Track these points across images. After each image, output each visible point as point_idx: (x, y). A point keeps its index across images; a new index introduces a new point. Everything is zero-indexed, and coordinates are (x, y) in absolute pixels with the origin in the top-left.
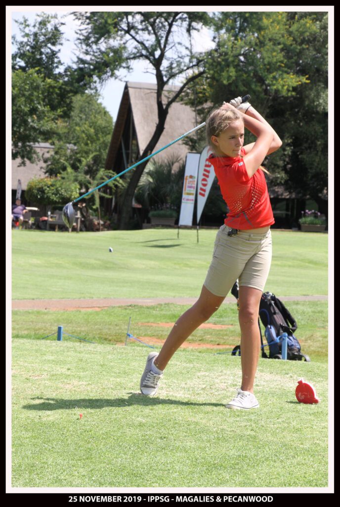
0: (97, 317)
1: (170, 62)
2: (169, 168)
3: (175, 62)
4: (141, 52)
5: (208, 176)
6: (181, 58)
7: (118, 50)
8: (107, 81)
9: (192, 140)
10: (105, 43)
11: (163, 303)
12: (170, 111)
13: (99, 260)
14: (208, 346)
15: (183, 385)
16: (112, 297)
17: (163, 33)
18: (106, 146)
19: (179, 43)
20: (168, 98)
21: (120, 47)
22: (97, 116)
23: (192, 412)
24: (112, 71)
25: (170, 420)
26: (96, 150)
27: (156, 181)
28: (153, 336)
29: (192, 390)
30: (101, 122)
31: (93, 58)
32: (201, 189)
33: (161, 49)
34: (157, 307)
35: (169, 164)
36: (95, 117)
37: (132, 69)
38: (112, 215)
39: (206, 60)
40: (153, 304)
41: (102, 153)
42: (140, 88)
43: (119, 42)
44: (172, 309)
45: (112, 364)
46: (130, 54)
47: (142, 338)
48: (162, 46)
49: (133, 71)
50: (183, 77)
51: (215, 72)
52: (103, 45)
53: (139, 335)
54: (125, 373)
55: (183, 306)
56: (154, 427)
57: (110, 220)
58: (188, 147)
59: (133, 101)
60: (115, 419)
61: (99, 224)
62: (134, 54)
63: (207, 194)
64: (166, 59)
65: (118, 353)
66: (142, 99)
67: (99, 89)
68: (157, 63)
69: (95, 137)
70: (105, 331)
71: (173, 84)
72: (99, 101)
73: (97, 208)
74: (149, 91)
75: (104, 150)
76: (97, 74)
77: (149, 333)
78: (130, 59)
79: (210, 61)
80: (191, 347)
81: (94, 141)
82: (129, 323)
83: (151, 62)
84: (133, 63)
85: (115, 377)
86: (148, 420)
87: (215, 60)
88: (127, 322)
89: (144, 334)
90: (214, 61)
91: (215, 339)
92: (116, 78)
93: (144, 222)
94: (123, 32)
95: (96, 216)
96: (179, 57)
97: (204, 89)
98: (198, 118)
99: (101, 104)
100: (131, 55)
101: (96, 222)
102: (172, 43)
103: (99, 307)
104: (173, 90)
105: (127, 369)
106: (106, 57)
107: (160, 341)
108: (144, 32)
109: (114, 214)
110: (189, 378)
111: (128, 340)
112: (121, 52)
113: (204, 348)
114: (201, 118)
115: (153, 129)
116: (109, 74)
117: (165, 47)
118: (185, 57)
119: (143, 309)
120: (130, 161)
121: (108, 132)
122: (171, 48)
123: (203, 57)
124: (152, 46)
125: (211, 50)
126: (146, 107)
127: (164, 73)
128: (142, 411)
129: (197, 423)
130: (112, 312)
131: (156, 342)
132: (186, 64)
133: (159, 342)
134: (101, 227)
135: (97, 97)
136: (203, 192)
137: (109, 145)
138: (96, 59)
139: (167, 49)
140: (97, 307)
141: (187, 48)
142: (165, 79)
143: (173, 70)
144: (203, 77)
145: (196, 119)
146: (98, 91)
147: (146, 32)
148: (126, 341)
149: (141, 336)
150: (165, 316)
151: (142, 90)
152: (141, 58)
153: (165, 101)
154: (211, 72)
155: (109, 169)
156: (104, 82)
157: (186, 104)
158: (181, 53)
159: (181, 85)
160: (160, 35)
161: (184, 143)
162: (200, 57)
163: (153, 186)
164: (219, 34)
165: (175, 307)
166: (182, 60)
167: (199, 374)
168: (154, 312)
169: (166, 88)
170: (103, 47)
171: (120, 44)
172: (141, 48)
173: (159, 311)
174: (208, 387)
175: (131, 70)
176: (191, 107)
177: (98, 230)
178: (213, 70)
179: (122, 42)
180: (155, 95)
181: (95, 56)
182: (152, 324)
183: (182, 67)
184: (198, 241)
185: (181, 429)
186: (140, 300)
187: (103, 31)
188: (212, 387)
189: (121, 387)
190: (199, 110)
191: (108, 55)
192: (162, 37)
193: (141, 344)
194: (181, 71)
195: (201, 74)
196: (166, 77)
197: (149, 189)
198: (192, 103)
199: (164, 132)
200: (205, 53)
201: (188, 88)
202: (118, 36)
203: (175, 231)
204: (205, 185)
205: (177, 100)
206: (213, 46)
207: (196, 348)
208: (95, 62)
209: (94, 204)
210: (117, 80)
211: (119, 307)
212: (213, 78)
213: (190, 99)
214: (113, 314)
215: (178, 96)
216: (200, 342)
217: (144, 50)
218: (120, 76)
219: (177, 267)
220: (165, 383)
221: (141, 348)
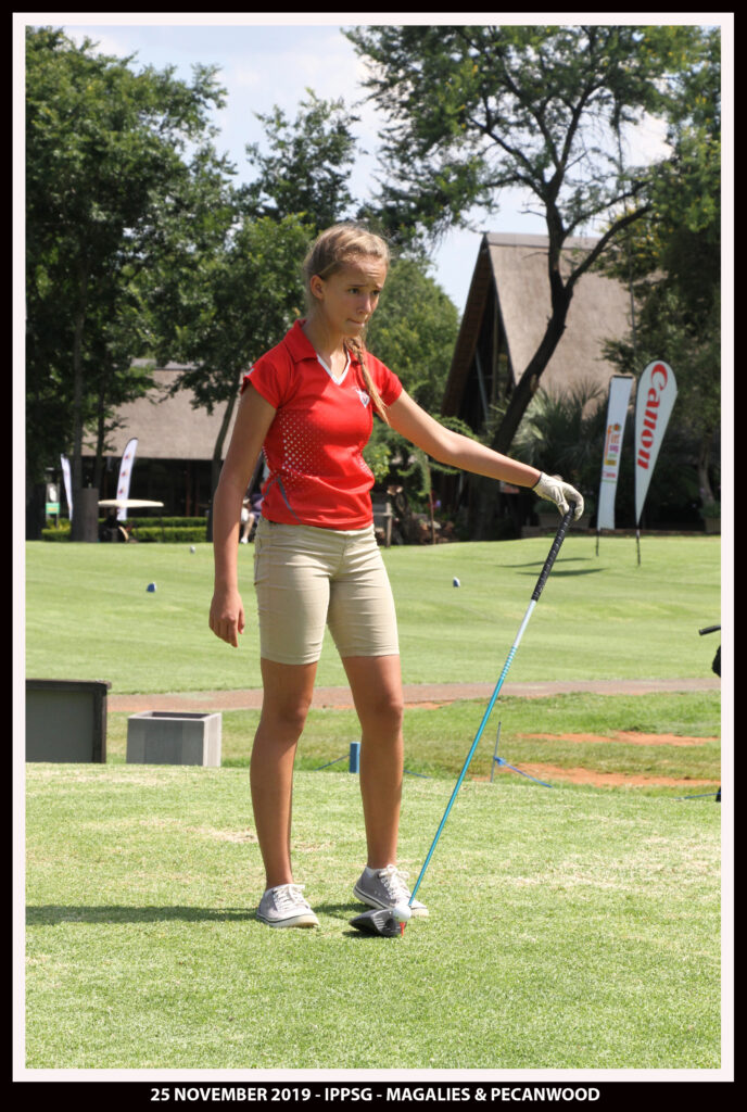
0: (430, 723)
1: (575, 189)
2: (576, 410)
3: (586, 189)
4: (515, 172)
5: (652, 426)
6: (599, 179)
7: (467, 167)
8: (444, 233)
9: (623, 350)
10: (441, 154)
11: (568, 693)
12: (578, 290)
13: (433, 603)
14: (666, 782)
15: (615, 864)
16: (460, 680)
17: (560, 131)
18: (444, 366)
19: (596, 150)
20: (573, 264)
21: (471, 162)
22: (424, 304)
23: (636, 922)
24: (455, 211)
25: (589, 939)
26: (423, 377)
27: (550, 439)
28: (550, 760)
29: (635, 875)
30: (433, 318)
31: (416, 187)
32: (642, 453)
33: (557, 164)
34: (555, 702)
35: (577, 403)
36: (421, 308)
37: (496, 206)
38: (458, 509)
39: (651, 183)
40: (547, 695)
41: (435, 382)
42: (515, 246)
43: (469, 151)
44: (587, 705)
45: (464, 821)
46: (492, 176)
47: (525, 767)
48: (560, 157)
49: (498, 212)
50: (604, 221)
51: (671, 206)
52: (435, 161)
53: (519, 760)
54: (492, 839)
55: (611, 697)
56: (556, 953)
57: (453, 520)
58: (614, 364)
59: (498, 273)
60: (474, 937)
61: (430, 528)
62: (500, 174)
63: (652, 462)
64: (567, 183)
65: (477, 797)
66: (518, 267)
67: (428, 249)
68: (548, 193)
69: (419, 348)
70: (447, 751)
71: (584, 235)
72: (428, 275)
73: (427, 496)
74: (532, 251)
75: (440, 375)
76: (425, 219)
77: (540, 755)
78: (492, 185)
79: (661, 184)
80: (630, 785)
81: (420, 356)
82: (498, 735)
83: (536, 191)
84: (499, 194)
85: (471, 849)
86: (544, 938)
87: (672, 181)
88: (492, 733)
89: (529, 757)
90: (669, 185)
91: (679, 768)
92: (463, 226)
93: (525, 524)
94: (477, 132)
95: (424, 512)
96: (594, 178)
97: (648, 243)
98: (635, 303)
99: (432, 280)
100: (495, 177)
101: (425, 525)
102: (580, 149)
103: (433, 702)
104: (584, 247)
105: (495, 830)
106: (443, 183)
107: (563, 772)
108: (521, 129)
109: (461, 507)
110: (626, 850)
111: (495, 771)
112: (474, 173)
113: (658, 786)
114: (642, 304)
115: (541, 329)
116: (449, 218)
117: (565, 158)
118: (607, 177)
119: (525, 706)
120: (493, 396)
121: (447, 338)
122: (579, 160)
123: (646, 176)
124: (538, 156)
125: (664, 162)
126: (527, 284)
127: (563, 212)
128: (530, 920)
129: (646, 945)
130: (462, 712)
131: (555, 774)
132: (610, 193)
133: (561, 774)
134: (436, 536)
135: (424, 267)
136: (644, 460)
137: (450, 364)
138: (422, 189)
139: (569, 162)
140: (429, 702)
141: (611, 159)
142: (566, 225)
143: (583, 207)
144: (646, 218)
145: (633, 307)
146: (427, 254)
147: (526, 129)
148: (492, 772)
149: (523, 762)
150: (571, 720)
151: (518, 249)
152: (515, 182)
153: (565, 271)
154: (664, 207)
155: (450, 416)
156: (438, 236)
157: (611, 275)
158: (598, 169)
159: (601, 236)
160: (555, 133)
161: (606, 357)
162: (640, 176)
163: (544, 447)
164: (679, 128)
165: (594, 700)
166: (600, 185)
167: (648, 841)
168: (550, 710)
169: (568, 243)
170: (437, 163)
171: (471, 156)
172: (515, 162)
173: (559, 708)
174: (669, 868)
175: (494, 210)
176: (620, 282)
177: (429, 541)
178: (666, 202)
179: (475, 152)
180: (546, 259)
181: (419, 183)
182: (547, 737)
183: (601, 198)
184: (639, 562)
185: (613, 956)
186: (520, 687)
187: (435, 130)
188: (676, 868)
189: (485, 869)
190: (637, 287)
191: (446, 180)
192: (559, 138)
193: (524, 779)
194: (600, 208)
195: (641, 212)
196: (568, 220)
197: (534, 453)
198: (624, 274)
199: (565, 336)
200: (650, 168)
201: (616, 243)
202: (467, 139)
203: (592, 541)
204: (647, 444)
205: (593, 266)
206: (667, 152)
207: (641, 786)
208: (419, 195)
209: (420, 488)
210: (465, 230)
211: (476, 701)
212: (667, 220)
213: (620, 265)
214: (462, 716)
215: (593, 260)
216: (647, 774)
217: (522, 165)
218: (472, 221)
219: (597, 616)
220: (578, 860)
221: (523, 787)
